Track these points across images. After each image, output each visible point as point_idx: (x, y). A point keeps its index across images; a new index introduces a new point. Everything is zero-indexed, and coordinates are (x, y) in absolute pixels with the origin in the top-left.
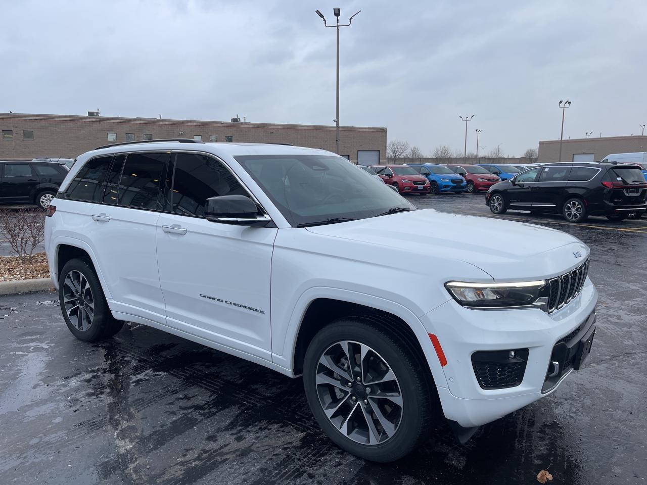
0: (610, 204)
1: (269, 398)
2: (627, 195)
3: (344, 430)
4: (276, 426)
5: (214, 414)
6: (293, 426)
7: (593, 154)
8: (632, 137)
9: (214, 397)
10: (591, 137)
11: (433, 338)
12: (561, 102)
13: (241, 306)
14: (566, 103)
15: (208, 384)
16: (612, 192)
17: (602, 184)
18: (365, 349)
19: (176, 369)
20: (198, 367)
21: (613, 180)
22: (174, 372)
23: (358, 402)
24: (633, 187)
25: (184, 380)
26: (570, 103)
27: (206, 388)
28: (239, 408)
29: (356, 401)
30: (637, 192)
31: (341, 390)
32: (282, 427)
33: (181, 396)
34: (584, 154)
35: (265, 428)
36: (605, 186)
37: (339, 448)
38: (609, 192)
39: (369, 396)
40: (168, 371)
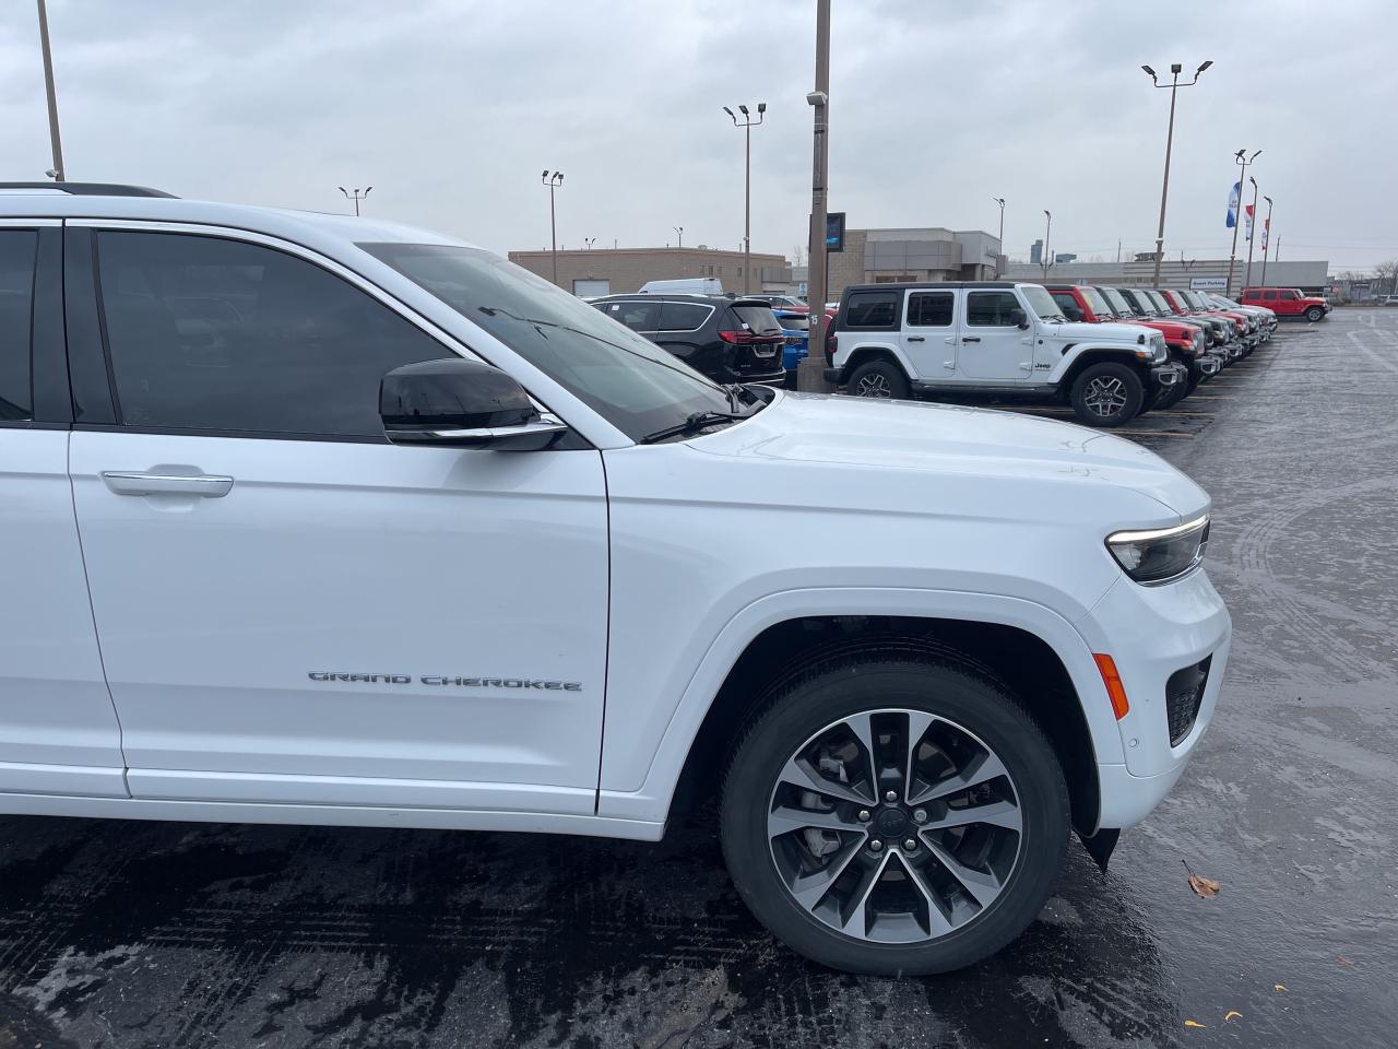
0: (735, 373)
1: (537, 913)
2: (759, 356)
3: (855, 926)
4: (638, 977)
5: (439, 1010)
6: (677, 962)
7: (606, 280)
8: (668, 249)
9: (381, 964)
10: (595, 247)
11: (1105, 663)
12: (545, 174)
13: (485, 683)
14: (555, 176)
15: (318, 934)
16: (736, 351)
17: (721, 336)
18: (919, 722)
19: (161, 925)
20: (224, 897)
21: (736, 328)
22: (164, 934)
23: (891, 851)
24: (764, 341)
25: (225, 946)
26: (561, 177)
27: (331, 949)
28: (490, 964)
29: (884, 850)
30: (772, 351)
31: (828, 834)
32: (653, 973)
33: (275, 997)
34: (591, 279)
35: (619, 994)
36: (724, 339)
37: (836, 973)
38: (732, 351)
39: (921, 829)
40: (142, 941)
